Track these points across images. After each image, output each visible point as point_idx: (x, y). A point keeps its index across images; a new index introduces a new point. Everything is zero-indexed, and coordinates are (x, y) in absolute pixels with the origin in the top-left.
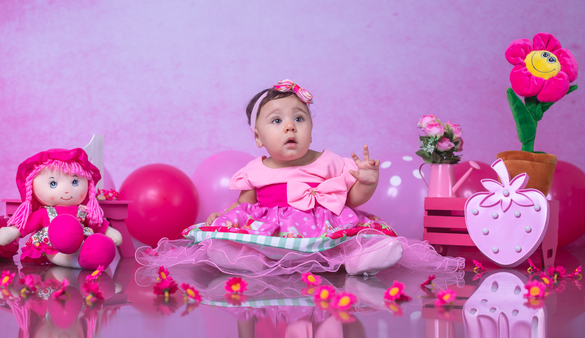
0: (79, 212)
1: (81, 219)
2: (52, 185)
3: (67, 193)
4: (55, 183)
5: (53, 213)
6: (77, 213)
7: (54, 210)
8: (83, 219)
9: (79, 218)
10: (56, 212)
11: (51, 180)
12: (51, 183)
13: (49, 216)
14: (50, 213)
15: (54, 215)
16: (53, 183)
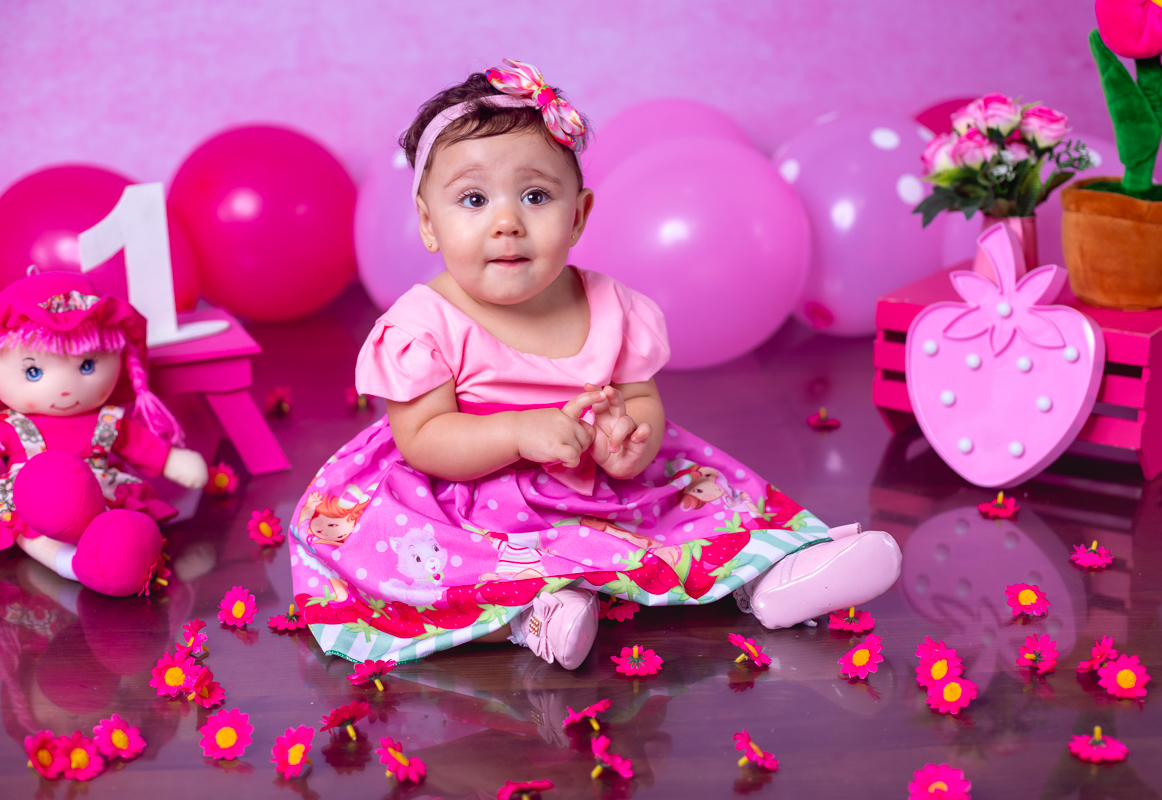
0: (97, 432)
1: (102, 448)
2: (31, 373)
3: (65, 394)
4: (36, 370)
5: (30, 433)
6: (92, 434)
7: (32, 426)
8: (107, 449)
9: (97, 446)
10: (37, 432)
11: (29, 364)
12: (28, 371)
13: (25, 444)
14: (24, 437)
15: (33, 439)
16: (33, 372)
